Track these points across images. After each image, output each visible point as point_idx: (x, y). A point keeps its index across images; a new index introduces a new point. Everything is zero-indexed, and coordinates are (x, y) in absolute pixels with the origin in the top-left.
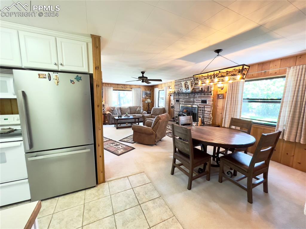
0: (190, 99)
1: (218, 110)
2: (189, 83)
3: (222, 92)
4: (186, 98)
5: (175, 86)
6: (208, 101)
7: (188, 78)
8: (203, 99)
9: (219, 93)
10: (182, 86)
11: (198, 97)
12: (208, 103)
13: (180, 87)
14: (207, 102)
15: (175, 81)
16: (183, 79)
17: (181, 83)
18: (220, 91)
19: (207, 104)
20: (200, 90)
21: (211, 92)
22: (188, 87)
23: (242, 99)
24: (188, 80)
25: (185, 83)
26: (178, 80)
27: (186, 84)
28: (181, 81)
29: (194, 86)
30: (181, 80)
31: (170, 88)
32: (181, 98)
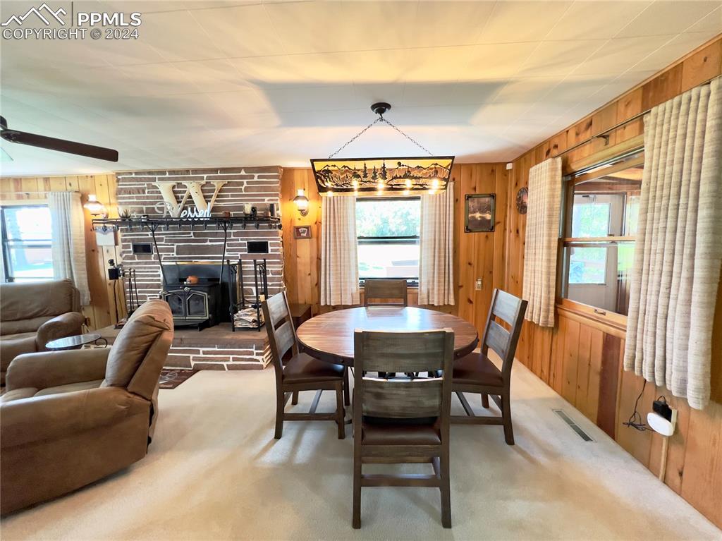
0: (205, 241)
1: (300, 267)
2: (192, 188)
3: (306, 221)
4: (184, 237)
5: (119, 192)
6: (272, 245)
7: (187, 171)
8: (254, 239)
9: (298, 224)
10: (161, 198)
11: (235, 234)
12: (272, 250)
13: (147, 198)
14: (270, 248)
15: (118, 174)
16: (163, 173)
17: (153, 184)
18: (299, 219)
19: (270, 252)
20: (246, 215)
21: (279, 219)
22: (193, 202)
23: (355, 237)
24: (184, 179)
25: (174, 187)
26: (136, 173)
27: (176, 189)
28: (154, 180)
29: (216, 201)
30: (150, 173)
31: (92, 198)
32: (161, 240)
